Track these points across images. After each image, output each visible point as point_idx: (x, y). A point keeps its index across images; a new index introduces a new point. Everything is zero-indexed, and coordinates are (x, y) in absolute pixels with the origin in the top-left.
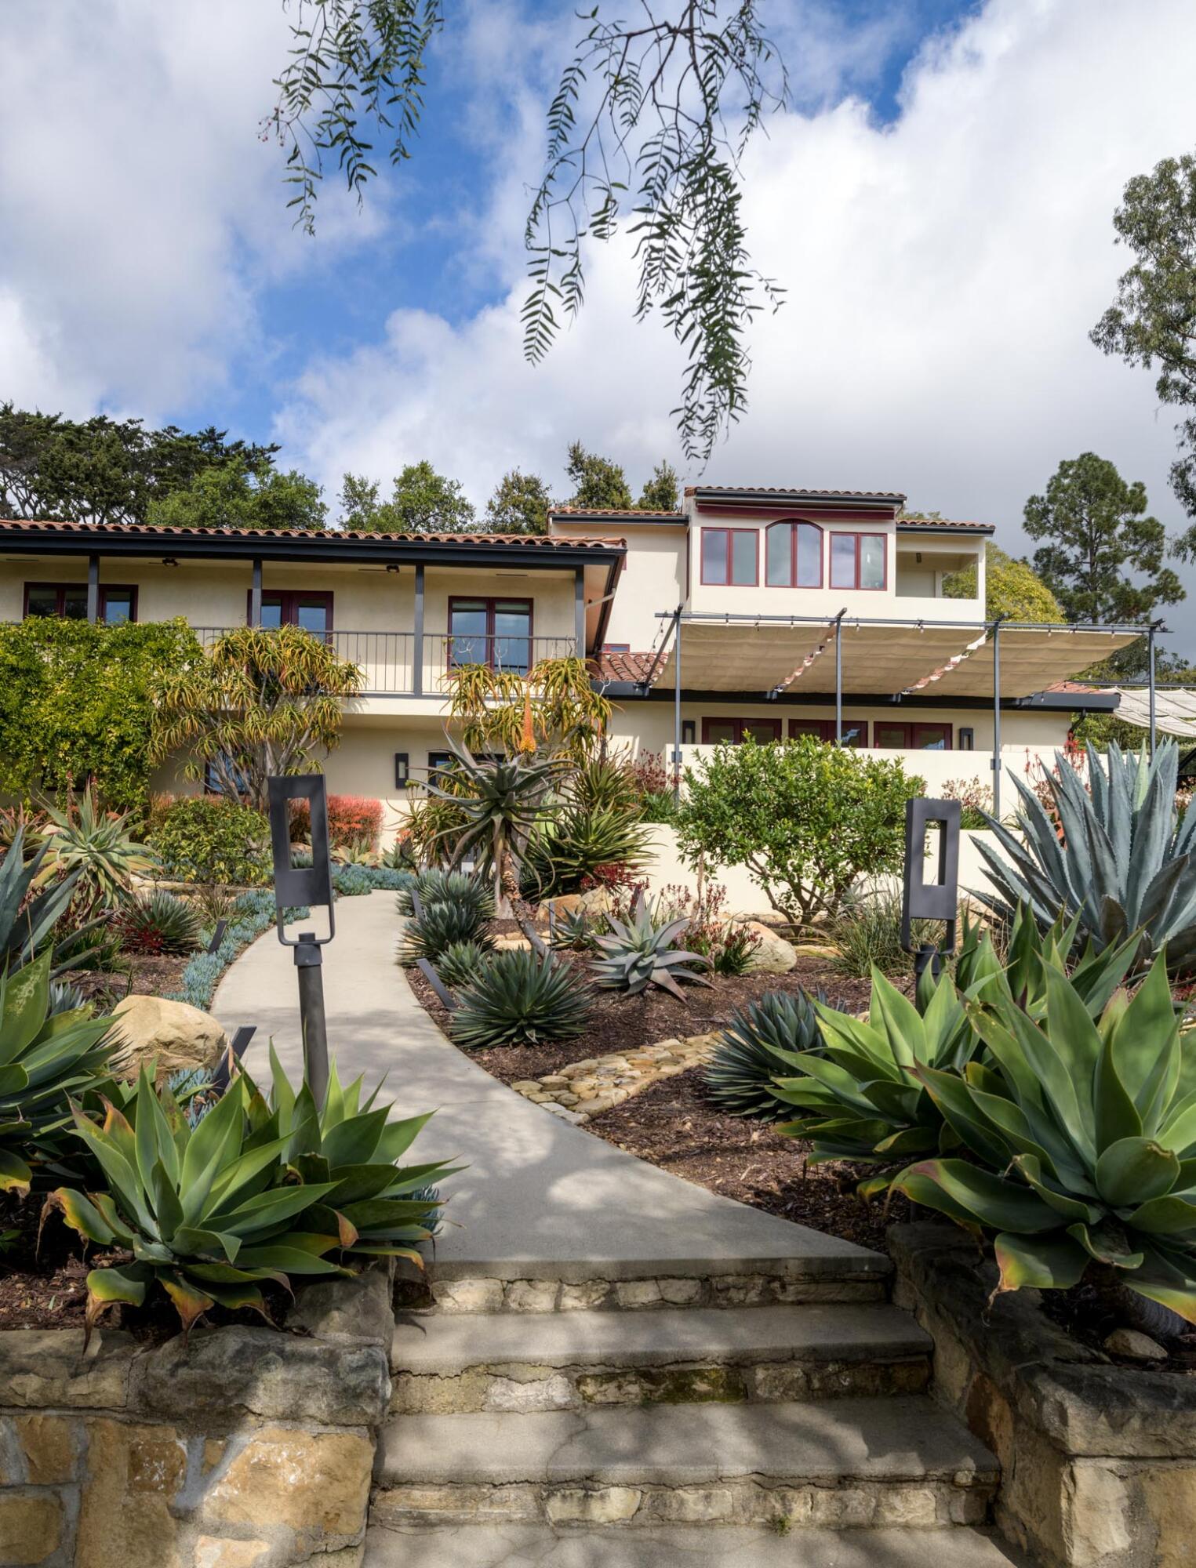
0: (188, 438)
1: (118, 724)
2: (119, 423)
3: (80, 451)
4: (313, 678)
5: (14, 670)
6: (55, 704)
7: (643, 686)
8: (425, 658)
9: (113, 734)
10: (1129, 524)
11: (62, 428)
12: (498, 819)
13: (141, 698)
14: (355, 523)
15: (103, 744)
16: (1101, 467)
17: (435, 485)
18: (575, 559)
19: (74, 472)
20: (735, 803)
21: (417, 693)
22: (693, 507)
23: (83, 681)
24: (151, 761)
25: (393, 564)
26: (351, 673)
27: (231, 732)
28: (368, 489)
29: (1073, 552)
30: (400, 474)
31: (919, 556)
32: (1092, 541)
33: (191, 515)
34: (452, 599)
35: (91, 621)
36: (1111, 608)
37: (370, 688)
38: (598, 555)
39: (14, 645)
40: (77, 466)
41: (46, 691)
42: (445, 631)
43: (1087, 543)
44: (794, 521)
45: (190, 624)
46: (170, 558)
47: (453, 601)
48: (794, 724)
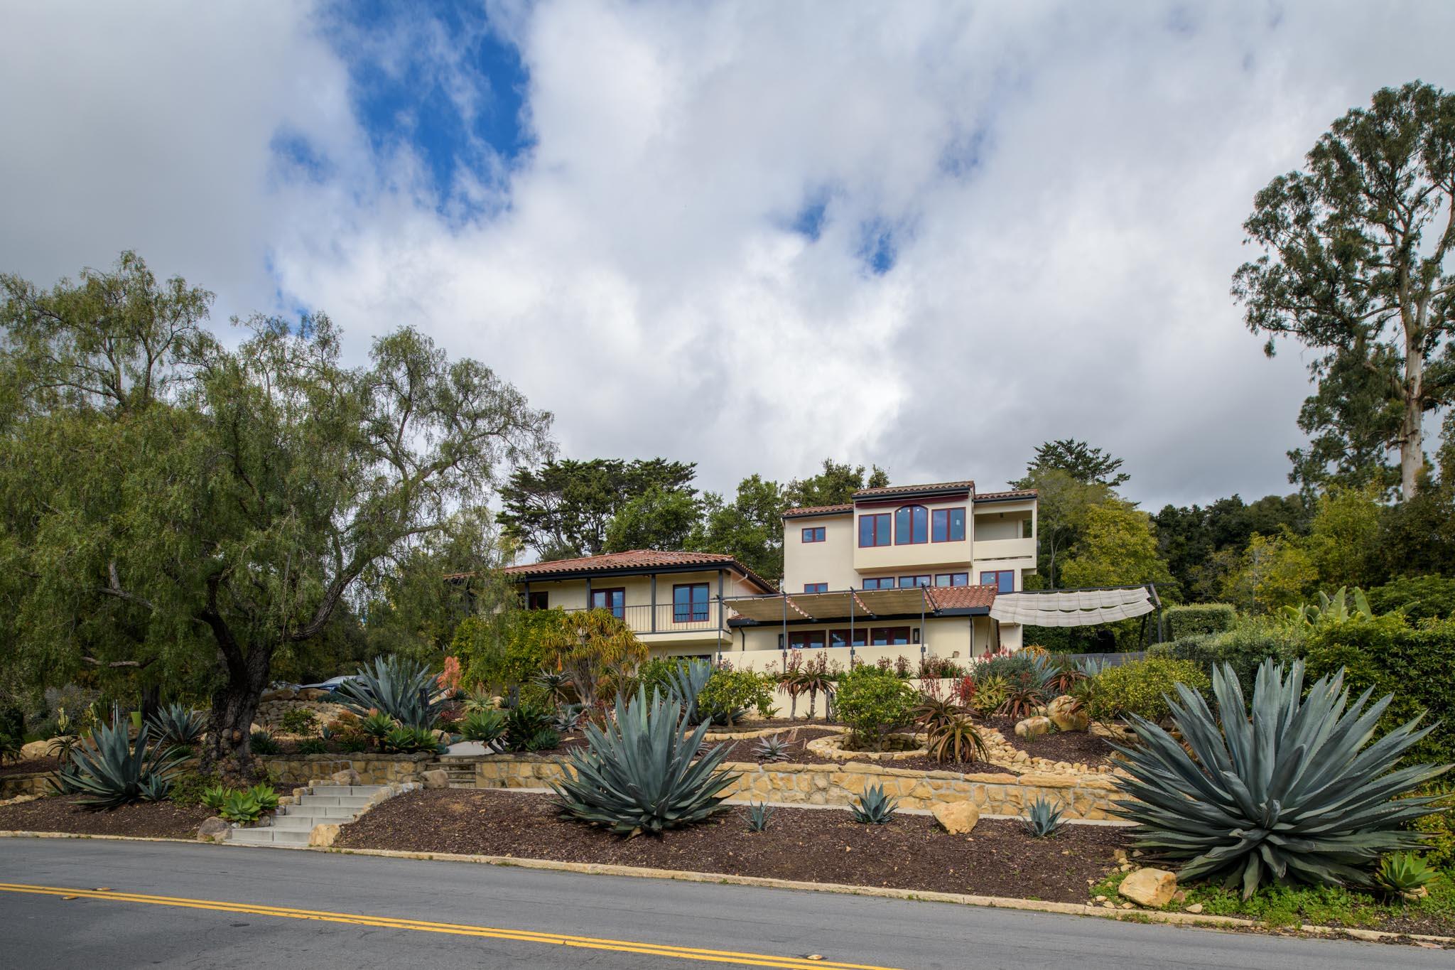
7: (754, 620)
8: (657, 616)
11: (581, 467)
21: (653, 631)
22: (855, 504)
31: (1002, 515)
42: (672, 603)
44: (911, 506)
45: (564, 608)
46: (556, 580)
47: (675, 587)
48: (832, 632)
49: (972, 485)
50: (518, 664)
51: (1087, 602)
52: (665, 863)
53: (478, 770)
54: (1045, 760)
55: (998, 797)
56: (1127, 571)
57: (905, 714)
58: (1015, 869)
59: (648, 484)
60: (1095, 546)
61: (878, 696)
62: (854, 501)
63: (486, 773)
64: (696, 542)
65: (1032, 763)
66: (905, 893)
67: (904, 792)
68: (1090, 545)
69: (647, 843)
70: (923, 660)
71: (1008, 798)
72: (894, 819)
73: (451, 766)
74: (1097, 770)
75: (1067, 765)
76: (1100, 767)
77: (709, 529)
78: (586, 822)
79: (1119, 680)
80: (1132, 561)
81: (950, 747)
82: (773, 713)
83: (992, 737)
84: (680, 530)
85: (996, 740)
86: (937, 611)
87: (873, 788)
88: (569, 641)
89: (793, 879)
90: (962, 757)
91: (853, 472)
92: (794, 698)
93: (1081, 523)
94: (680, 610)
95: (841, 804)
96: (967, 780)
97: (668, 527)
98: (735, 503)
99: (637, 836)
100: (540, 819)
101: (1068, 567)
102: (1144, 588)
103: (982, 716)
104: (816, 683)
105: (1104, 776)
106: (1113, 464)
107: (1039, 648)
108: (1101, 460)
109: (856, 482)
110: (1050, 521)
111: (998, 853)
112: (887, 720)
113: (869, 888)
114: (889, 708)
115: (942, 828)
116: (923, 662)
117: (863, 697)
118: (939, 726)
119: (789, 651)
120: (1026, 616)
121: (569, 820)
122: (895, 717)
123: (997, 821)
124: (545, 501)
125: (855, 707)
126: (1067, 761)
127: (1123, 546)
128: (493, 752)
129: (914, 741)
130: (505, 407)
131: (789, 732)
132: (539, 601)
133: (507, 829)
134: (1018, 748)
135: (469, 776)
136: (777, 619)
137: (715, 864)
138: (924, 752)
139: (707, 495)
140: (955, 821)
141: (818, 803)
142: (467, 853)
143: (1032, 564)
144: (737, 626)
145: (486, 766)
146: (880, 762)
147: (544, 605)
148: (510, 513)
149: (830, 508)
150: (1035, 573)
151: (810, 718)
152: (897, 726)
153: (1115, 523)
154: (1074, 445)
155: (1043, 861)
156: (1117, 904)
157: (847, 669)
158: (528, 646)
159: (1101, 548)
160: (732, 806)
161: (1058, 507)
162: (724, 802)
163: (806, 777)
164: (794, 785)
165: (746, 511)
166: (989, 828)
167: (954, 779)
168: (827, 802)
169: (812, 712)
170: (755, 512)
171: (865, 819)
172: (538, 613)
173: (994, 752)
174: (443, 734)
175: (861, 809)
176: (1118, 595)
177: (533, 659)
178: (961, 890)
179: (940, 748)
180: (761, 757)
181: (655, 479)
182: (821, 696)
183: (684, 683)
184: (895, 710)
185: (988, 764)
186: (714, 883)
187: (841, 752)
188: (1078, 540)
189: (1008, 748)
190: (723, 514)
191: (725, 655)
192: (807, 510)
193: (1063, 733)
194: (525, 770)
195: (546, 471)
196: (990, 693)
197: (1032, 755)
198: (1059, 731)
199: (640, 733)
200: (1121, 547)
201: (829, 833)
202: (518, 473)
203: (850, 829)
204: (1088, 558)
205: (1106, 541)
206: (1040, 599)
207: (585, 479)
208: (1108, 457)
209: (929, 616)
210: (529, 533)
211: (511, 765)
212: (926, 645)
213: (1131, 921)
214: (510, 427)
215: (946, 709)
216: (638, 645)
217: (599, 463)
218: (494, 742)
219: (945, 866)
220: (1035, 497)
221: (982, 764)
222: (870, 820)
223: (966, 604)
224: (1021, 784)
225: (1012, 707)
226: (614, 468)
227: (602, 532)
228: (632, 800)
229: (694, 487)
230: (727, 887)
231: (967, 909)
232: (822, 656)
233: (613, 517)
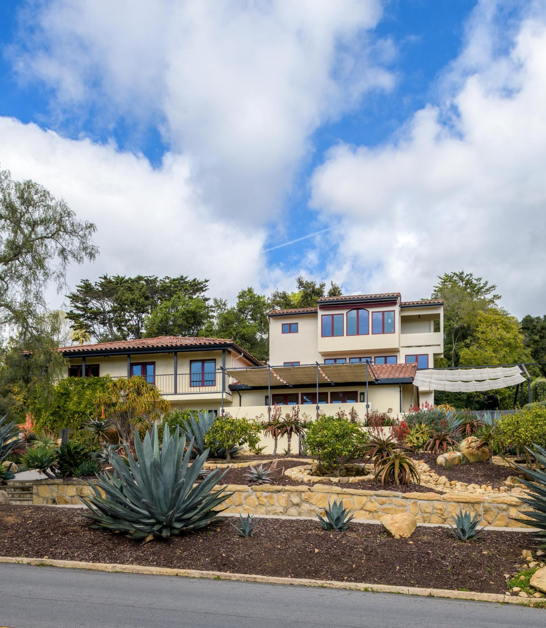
5: (62, 394)
6: (73, 403)
8: (179, 382)
11: (127, 281)
21: (175, 393)
22: (318, 307)
31: (419, 316)
35: (83, 377)
41: (71, 400)
42: (189, 373)
44: (358, 309)
45: (111, 376)
46: (105, 356)
47: (191, 362)
48: (303, 394)
49: (399, 295)
50: (77, 416)
51: (480, 376)
52: (171, 563)
53: (35, 491)
54: (460, 483)
55: (427, 510)
56: (504, 357)
57: (357, 450)
58: (447, 566)
59: (175, 292)
60: (482, 339)
61: (337, 436)
62: (318, 305)
63: (40, 493)
64: (208, 333)
65: (451, 485)
66: (362, 586)
67: (357, 506)
68: (479, 338)
69: (158, 547)
70: (368, 413)
71: (435, 511)
72: (352, 527)
73: (15, 488)
74: (499, 490)
75: (477, 486)
76: (501, 488)
77: (217, 324)
78: (111, 530)
79: (514, 424)
80: (507, 349)
81: (391, 473)
82: (261, 450)
83: (421, 466)
84: (197, 325)
85: (423, 469)
86: (377, 380)
87: (335, 503)
88: (114, 400)
89: (273, 575)
90: (400, 480)
91: (317, 286)
92: (276, 440)
93: (473, 323)
94: (195, 378)
95: (310, 516)
96: (404, 498)
97: (188, 322)
98: (235, 306)
99: (150, 541)
100: (75, 528)
101: (464, 353)
102: (517, 367)
103: (412, 452)
104: (292, 428)
105: (504, 494)
106: (490, 288)
107: (448, 406)
108: (482, 285)
109: (319, 293)
110: (452, 322)
111: (433, 553)
112: (344, 453)
113: (333, 582)
114: (346, 445)
115: (389, 534)
116: (367, 415)
117: (326, 436)
118: (382, 457)
119: (272, 407)
120: (438, 384)
121: (98, 529)
122: (349, 451)
123: (429, 528)
124: (101, 304)
125: (320, 445)
126: (476, 483)
127: (501, 339)
128: (47, 477)
129: (363, 469)
130: (58, 218)
131: (271, 463)
132: (94, 371)
133: (47, 537)
134: (440, 475)
135: (29, 496)
136: (264, 385)
137: (211, 563)
138: (372, 477)
139: (216, 301)
140: (399, 529)
141: (293, 515)
142: (13, 556)
143: (440, 350)
144: (235, 389)
145: (41, 488)
146: (339, 484)
147: (97, 373)
148: (77, 312)
149: (301, 310)
150: (442, 356)
151: (287, 453)
152: (351, 459)
153: (496, 324)
154: (464, 275)
155: (469, 560)
156: (529, 594)
157: (314, 419)
158: (84, 403)
159: (486, 341)
160: (226, 518)
161: (457, 313)
162: (220, 515)
163: (284, 495)
164: (274, 501)
165: (243, 313)
166: (424, 534)
167: (395, 496)
168: (300, 514)
169: (289, 449)
170: (250, 313)
171: (329, 527)
172: (92, 379)
173: (422, 477)
174: (11, 464)
175: (326, 519)
176: (500, 371)
177: (88, 412)
178: (406, 583)
179: (383, 474)
180: (250, 481)
181: (180, 290)
182: (295, 438)
183: (195, 427)
184: (350, 446)
185: (419, 485)
186: (210, 579)
187: (310, 477)
188: (471, 335)
189: (432, 474)
190: (227, 313)
191: (227, 409)
192: (285, 311)
193: (471, 464)
194: (71, 491)
195: (102, 283)
196: (418, 435)
197: (450, 479)
198: (468, 462)
199: (152, 460)
200: (500, 340)
201: (301, 538)
202: (82, 284)
203: (317, 535)
204: (478, 347)
205: (490, 336)
206: (447, 374)
207: (130, 289)
208: (486, 283)
209: (371, 384)
210: (90, 326)
211: (60, 487)
212: (369, 403)
213: (542, 607)
214: (61, 233)
215: (387, 445)
216: (163, 401)
217: (140, 278)
218: (49, 471)
219: (393, 564)
220: (442, 304)
221: (415, 486)
222: (333, 528)
223: (397, 375)
224: (444, 500)
225: (434, 444)
226: (150, 282)
227: (142, 326)
228: (146, 513)
229: (207, 297)
230: (220, 582)
231: (412, 599)
232: (296, 409)
233: (149, 315)
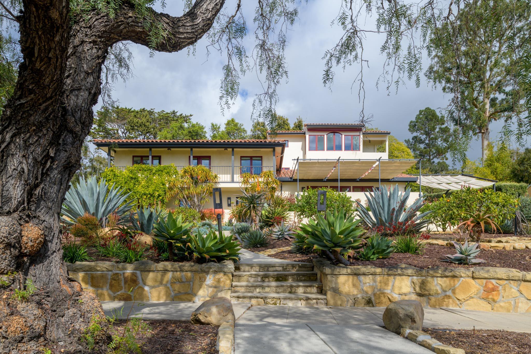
0: (167, 113)
1: (158, 191)
2: (148, 110)
3: (138, 118)
4: (206, 178)
5: (132, 178)
6: (142, 187)
7: (291, 178)
8: (235, 172)
9: (157, 194)
10: (440, 128)
12: (252, 205)
13: (163, 185)
14: (214, 137)
15: (154, 196)
16: (432, 112)
17: (236, 125)
18: (273, 146)
19: (137, 124)
20: (307, 203)
21: (233, 181)
22: (306, 129)
23: (149, 180)
24: (166, 200)
25: (226, 148)
26: (216, 177)
27: (187, 192)
28: (218, 127)
29: (423, 137)
30: (226, 122)
31: (370, 141)
32: (429, 133)
33: (169, 136)
34: (241, 157)
35: (150, 166)
36: (434, 154)
37: (221, 180)
38: (279, 144)
39: (131, 172)
40: (138, 123)
41: (140, 183)
42: (240, 166)
43: (427, 134)
44: (334, 133)
